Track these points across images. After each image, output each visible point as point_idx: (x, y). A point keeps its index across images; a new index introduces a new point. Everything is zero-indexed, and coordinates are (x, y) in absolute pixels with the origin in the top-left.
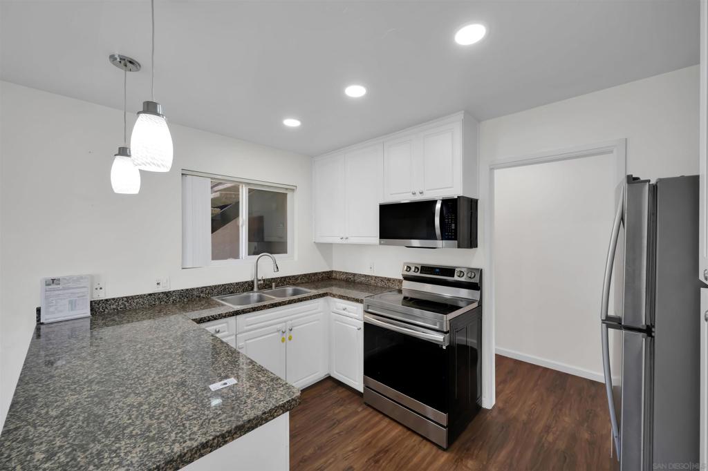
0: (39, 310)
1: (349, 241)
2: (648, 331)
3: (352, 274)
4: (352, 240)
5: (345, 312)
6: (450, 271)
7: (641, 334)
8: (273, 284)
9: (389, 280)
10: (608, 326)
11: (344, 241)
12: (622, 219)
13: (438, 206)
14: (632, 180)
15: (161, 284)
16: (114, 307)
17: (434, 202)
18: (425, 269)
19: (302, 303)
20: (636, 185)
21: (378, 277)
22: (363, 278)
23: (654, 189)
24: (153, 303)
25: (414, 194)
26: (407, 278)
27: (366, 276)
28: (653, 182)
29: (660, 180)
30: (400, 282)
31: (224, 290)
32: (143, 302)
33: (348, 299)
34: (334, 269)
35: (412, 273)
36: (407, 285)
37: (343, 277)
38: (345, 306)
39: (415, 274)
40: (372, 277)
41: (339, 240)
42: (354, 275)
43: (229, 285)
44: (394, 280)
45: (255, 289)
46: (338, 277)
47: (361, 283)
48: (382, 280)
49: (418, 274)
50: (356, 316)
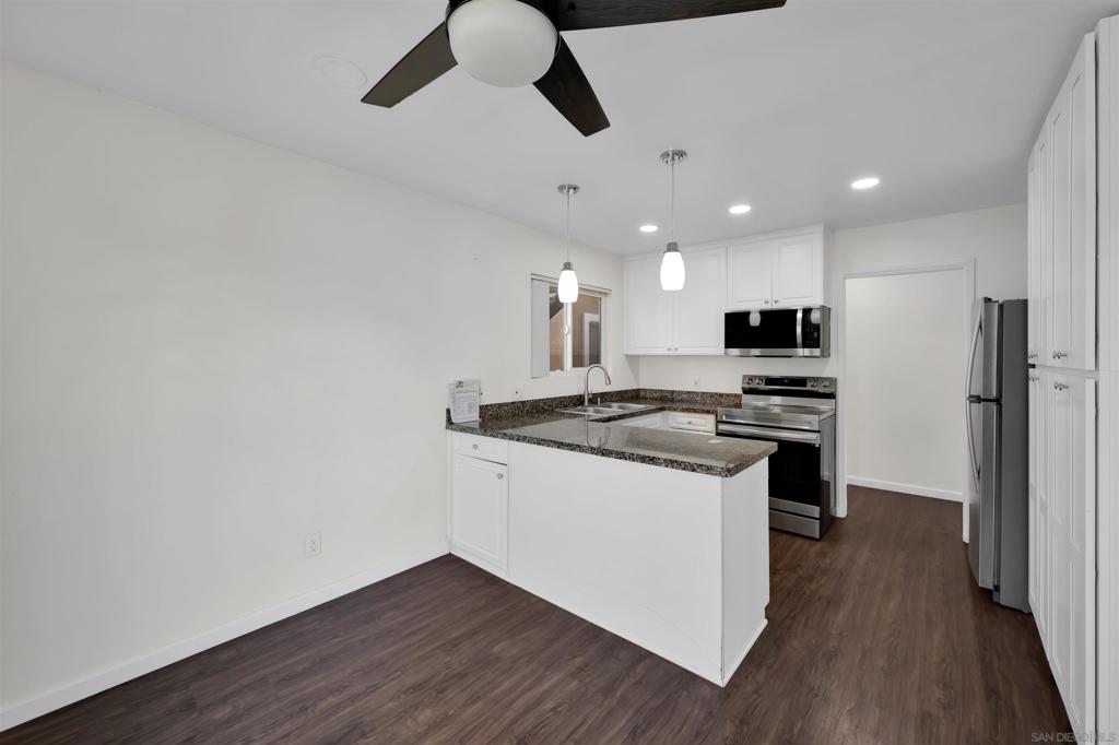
0: (448, 411)
1: (680, 352)
2: (998, 401)
3: (668, 391)
4: (683, 352)
5: (691, 427)
6: (802, 381)
7: (992, 404)
8: (599, 400)
9: (721, 395)
10: (971, 402)
11: (671, 353)
12: (980, 327)
13: (799, 315)
14: (988, 300)
16: (491, 413)
17: (796, 311)
18: (770, 381)
19: (636, 418)
20: (990, 304)
21: (706, 393)
22: (685, 395)
23: (1001, 307)
24: (515, 411)
25: (766, 302)
26: (746, 391)
27: (689, 392)
28: (1001, 302)
29: (1006, 302)
30: (740, 396)
31: (560, 403)
32: (508, 411)
33: (695, 411)
34: (641, 387)
35: (754, 385)
36: (748, 399)
37: (656, 395)
38: (690, 420)
39: (757, 386)
40: (697, 393)
41: (666, 353)
42: (673, 392)
43: (564, 397)
44: (728, 395)
45: (586, 403)
46: (648, 395)
47: (682, 401)
48: (712, 395)
49: (763, 387)
50: (706, 428)
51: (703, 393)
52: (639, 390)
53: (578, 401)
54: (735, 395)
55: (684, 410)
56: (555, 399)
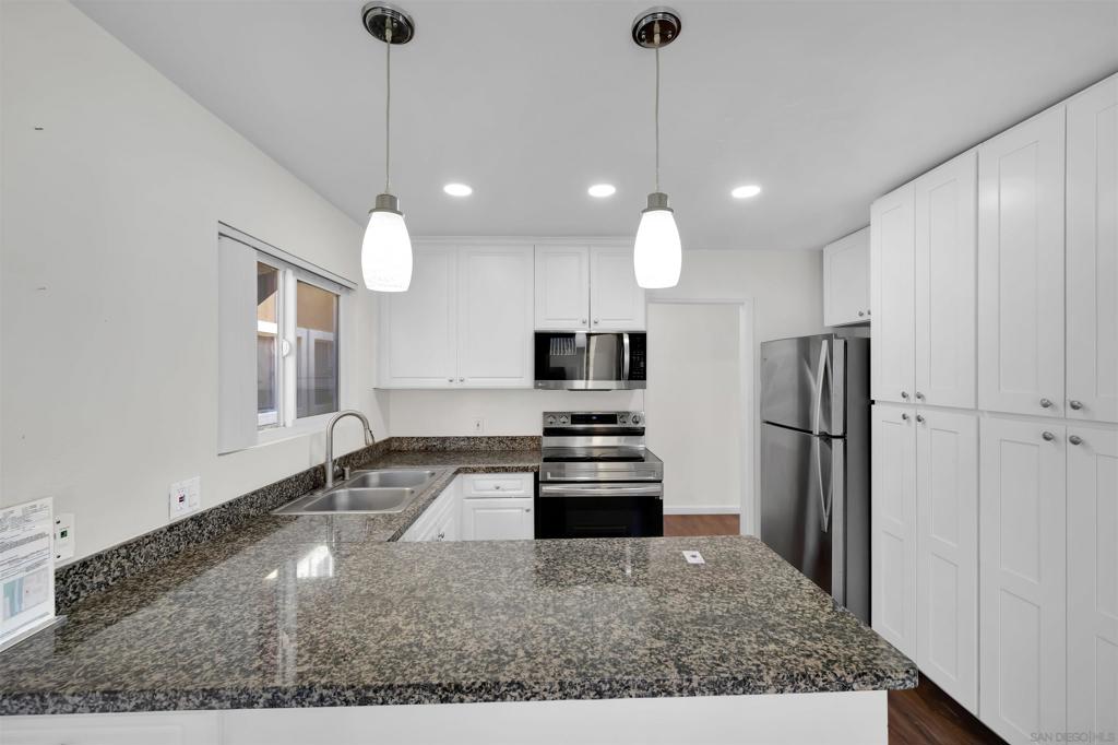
1: (466, 385)
3: (438, 439)
4: (470, 383)
6: (611, 417)
9: (514, 439)
11: (453, 386)
15: (186, 499)
16: (101, 578)
18: (575, 417)
21: (494, 438)
22: (462, 443)
24: (176, 549)
26: (549, 432)
27: (468, 438)
30: (538, 438)
31: (281, 494)
32: (158, 550)
33: (506, 470)
35: (558, 424)
38: (498, 483)
39: (564, 426)
40: (481, 439)
41: (444, 384)
42: (444, 439)
43: (288, 480)
44: (523, 438)
45: (330, 484)
47: (459, 451)
48: (501, 440)
49: (569, 425)
50: (521, 492)
51: (489, 438)
52: (390, 440)
53: (313, 480)
54: (532, 438)
55: (489, 470)
56: (270, 488)
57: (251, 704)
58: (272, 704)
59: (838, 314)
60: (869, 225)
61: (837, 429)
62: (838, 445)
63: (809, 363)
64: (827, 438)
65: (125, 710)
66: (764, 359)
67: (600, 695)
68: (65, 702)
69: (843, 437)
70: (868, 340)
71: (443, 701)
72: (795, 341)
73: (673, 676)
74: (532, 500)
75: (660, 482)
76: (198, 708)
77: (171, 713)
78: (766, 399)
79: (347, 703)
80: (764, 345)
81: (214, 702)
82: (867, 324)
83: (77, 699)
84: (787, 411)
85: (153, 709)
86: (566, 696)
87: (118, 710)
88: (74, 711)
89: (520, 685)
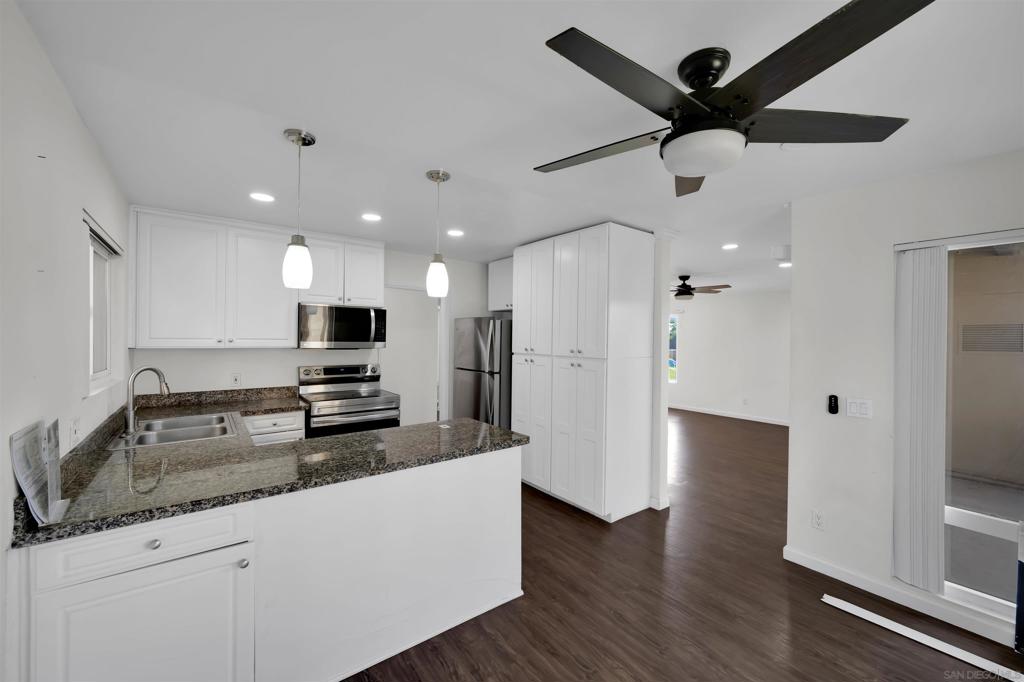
1: (234, 345)
3: (193, 394)
4: (238, 344)
5: (274, 429)
6: (355, 369)
9: (270, 390)
11: (221, 346)
13: (372, 314)
18: (327, 370)
21: (251, 390)
22: (219, 396)
25: (339, 299)
26: (303, 383)
27: (226, 391)
35: (313, 376)
37: (168, 402)
40: (239, 392)
42: (200, 394)
44: (280, 388)
46: (153, 403)
47: (216, 403)
48: (258, 391)
49: (322, 377)
50: (293, 427)
51: (247, 390)
54: (289, 388)
55: (267, 412)
57: (279, 492)
58: (291, 490)
59: (496, 305)
60: (512, 256)
61: (497, 369)
62: (497, 376)
63: (481, 332)
64: (492, 373)
65: (206, 508)
66: (457, 329)
67: (432, 462)
68: (167, 511)
69: (499, 373)
70: (511, 321)
71: (371, 475)
72: (473, 321)
73: (457, 452)
74: (304, 431)
75: (397, 408)
76: (250, 499)
77: (235, 505)
78: (456, 354)
79: (328, 483)
80: (456, 320)
81: (259, 495)
82: (511, 311)
83: (175, 508)
84: (468, 361)
85: (224, 505)
86: (420, 465)
87: (202, 509)
88: (173, 515)
89: (403, 463)
